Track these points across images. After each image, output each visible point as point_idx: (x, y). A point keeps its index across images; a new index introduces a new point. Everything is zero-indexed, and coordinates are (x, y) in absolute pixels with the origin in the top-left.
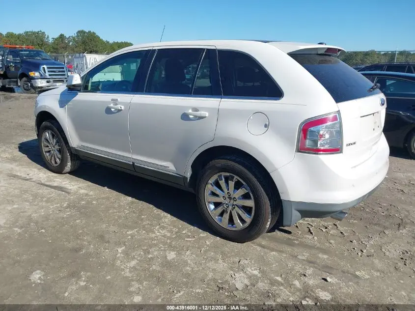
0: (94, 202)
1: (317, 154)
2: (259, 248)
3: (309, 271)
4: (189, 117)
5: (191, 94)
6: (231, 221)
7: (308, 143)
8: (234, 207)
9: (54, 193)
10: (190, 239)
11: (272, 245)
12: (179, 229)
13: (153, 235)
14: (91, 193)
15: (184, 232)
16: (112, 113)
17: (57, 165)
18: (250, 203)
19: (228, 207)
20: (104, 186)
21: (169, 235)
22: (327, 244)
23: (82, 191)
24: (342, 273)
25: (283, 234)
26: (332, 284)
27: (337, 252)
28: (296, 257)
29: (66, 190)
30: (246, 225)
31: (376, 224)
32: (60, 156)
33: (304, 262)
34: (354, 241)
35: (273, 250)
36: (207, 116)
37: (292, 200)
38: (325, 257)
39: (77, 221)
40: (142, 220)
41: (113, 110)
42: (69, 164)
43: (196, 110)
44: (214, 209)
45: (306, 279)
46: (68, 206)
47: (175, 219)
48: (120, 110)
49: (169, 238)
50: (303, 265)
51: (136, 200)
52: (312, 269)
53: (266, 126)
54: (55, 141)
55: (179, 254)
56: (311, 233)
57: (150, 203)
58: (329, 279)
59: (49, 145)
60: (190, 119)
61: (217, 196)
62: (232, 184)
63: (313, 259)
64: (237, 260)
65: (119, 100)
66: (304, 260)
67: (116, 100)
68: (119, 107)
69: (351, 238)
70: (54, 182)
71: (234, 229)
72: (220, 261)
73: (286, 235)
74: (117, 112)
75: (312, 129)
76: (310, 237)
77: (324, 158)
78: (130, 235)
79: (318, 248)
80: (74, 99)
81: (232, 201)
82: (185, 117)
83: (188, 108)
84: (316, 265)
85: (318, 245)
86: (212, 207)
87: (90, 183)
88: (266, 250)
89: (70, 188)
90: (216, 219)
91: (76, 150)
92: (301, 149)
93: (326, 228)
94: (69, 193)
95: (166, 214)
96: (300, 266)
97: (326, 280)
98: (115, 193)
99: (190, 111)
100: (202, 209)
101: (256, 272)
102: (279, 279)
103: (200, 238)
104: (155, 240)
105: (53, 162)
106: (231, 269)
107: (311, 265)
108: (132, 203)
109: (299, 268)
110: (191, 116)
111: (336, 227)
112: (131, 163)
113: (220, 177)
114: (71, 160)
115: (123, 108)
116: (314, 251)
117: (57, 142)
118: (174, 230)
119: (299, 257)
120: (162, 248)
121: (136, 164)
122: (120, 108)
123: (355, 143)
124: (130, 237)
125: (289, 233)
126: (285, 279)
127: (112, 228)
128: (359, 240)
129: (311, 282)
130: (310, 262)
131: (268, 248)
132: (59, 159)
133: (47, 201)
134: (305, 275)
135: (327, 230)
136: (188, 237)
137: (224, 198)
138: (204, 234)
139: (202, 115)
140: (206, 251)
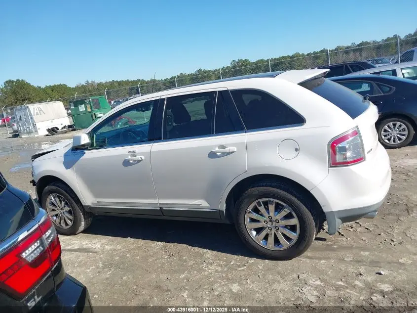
0: (128, 255)
1: (348, 166)
2: (308, 261)
3: (362, 270)
4: (217, 155)
5: (213, 133)
6: (277, 241)
7: (339, 158)
8: (277, 228)
9: (82, 256)
10: (242, 268)
11: (318, 254)
12: (226, 261)
13: (206, 273)
14: (119, 247)
15: (232, 263)
16: (130, 164)
17: (68, 227)
18: (294, 221)
19: (271, 230)
20: (126, 237)
21: (219, 269)
22: (362, 242)
23: (108, 247)
24: (388, 264)
25: (320, 242)
26: (387, 276)
27: (374, 247)
28: (343, 260)
29: (91, 250)
30: (293, 242)
31: (389, 214)
32: (71, 217)
33: (352, 263)
34: (382, 234)
35: (320, 259)
36: (236, 150)
37: (334, 210)
38: (367, 253)
39: (124, 278)
40: (185, 261)
41: (131, 161)
42: (83, 223)
43: (223, 147)
44: (256, 234)
45: (364, 278)
46: (104, 267)
47: (215, 252)
48: (139, 161)
49: (222, 272)
50: (353, 266)
51: (166, 243)
52: (362, 267)
53: (297, 150)
54: (63, 203)
55: (241, 284)
56: (342, 235)
57: (183, 244)
58: (383, 273)
59: (55, 209)
60: (218, 157)
61: (258, 221)
62: (272, 207)
63: (359, 259)
64: (295, 276)
65: (137, 151)
66: (351, 261)
67: (134, 152)
68: (138, 157)
69: (378, 231)
70: (73, 244)
71: (282, 249)
72: (282, 281)
73: (323, 242)
74: (137, 163)
75: (340, 145)
76: (344, 239)
77: (354, 168)
78: (185, 278)
79: (356, 248)
80: (81, 158)
81: (274, 223)
82: (212, 155)
83: (215, 146)
84: (364, 263)
85: (355, 245)
86: (254, 233)
87: (111, 237)
88: (314, 260)
89: (94, 247)
90: (262, 243)
91: (90, 208)
92: (334, 164)
93: (352, 228)
94: (96, 252)
95: (204, 250)
96: (352, 267)
97: (380, 274)
98: (142, 242)
99: (217, 149)
100: (245, 238)
101: (318, 283)
102: (340, 283)
103: (251, 265)
104: (211, 277)
105: (63, 225)
106: (295, 285)
107: (360, 264)
108: (164, 247)
109: (351, 269)
110: (218, 154)
111: (358, 225)
112: (159, 209)
113: (259, 203)
114: (85, 219)
115: (143, 158)
116: (354, 251)
117: (66, 204)
118: (221, 263)
119: (346, 259)
120: (223, 283)
121: (164, 208)
122: (141, 159)
123: (371, 150)
124: (185, 281)
125: (324, 240)
126: (346, 282)
127: (163, 277)
128: (385, 232)
129: (369, 279)
130: (359, 262)
131: (316, 258)
132: (71, 220)
133: (79, 266)
134: (361, 274)
135: (353, 229)
136: (239, 266)
137: (266, 222)
138: (252, 260)
139: (231, 151)
140: (264, 275)
